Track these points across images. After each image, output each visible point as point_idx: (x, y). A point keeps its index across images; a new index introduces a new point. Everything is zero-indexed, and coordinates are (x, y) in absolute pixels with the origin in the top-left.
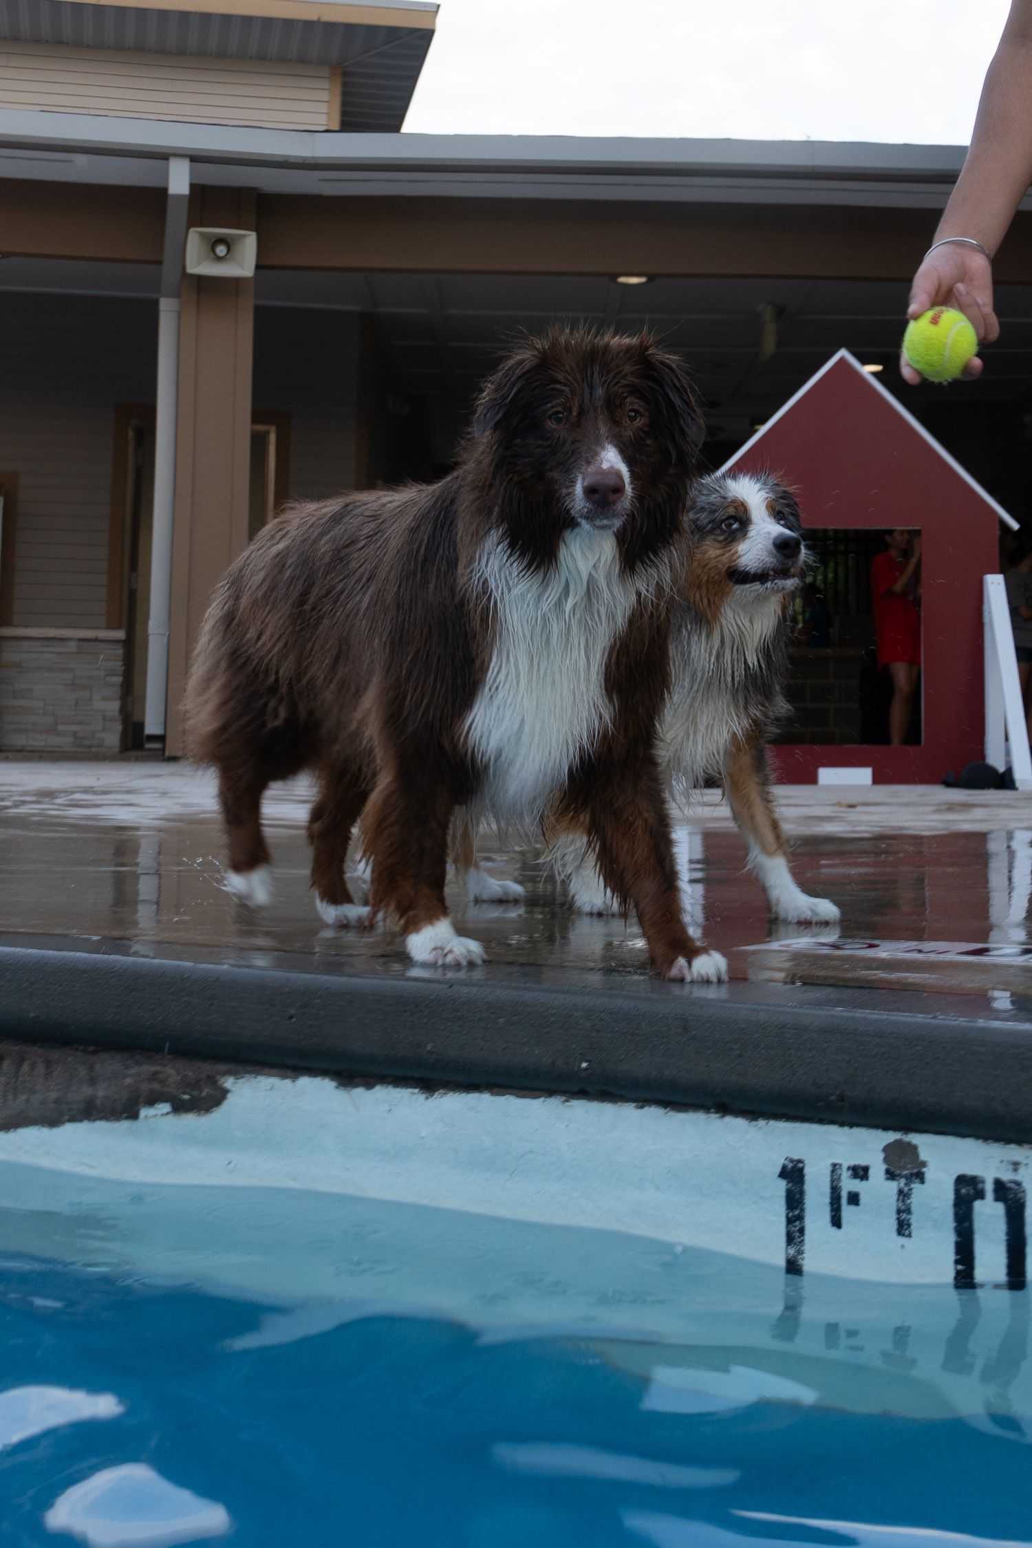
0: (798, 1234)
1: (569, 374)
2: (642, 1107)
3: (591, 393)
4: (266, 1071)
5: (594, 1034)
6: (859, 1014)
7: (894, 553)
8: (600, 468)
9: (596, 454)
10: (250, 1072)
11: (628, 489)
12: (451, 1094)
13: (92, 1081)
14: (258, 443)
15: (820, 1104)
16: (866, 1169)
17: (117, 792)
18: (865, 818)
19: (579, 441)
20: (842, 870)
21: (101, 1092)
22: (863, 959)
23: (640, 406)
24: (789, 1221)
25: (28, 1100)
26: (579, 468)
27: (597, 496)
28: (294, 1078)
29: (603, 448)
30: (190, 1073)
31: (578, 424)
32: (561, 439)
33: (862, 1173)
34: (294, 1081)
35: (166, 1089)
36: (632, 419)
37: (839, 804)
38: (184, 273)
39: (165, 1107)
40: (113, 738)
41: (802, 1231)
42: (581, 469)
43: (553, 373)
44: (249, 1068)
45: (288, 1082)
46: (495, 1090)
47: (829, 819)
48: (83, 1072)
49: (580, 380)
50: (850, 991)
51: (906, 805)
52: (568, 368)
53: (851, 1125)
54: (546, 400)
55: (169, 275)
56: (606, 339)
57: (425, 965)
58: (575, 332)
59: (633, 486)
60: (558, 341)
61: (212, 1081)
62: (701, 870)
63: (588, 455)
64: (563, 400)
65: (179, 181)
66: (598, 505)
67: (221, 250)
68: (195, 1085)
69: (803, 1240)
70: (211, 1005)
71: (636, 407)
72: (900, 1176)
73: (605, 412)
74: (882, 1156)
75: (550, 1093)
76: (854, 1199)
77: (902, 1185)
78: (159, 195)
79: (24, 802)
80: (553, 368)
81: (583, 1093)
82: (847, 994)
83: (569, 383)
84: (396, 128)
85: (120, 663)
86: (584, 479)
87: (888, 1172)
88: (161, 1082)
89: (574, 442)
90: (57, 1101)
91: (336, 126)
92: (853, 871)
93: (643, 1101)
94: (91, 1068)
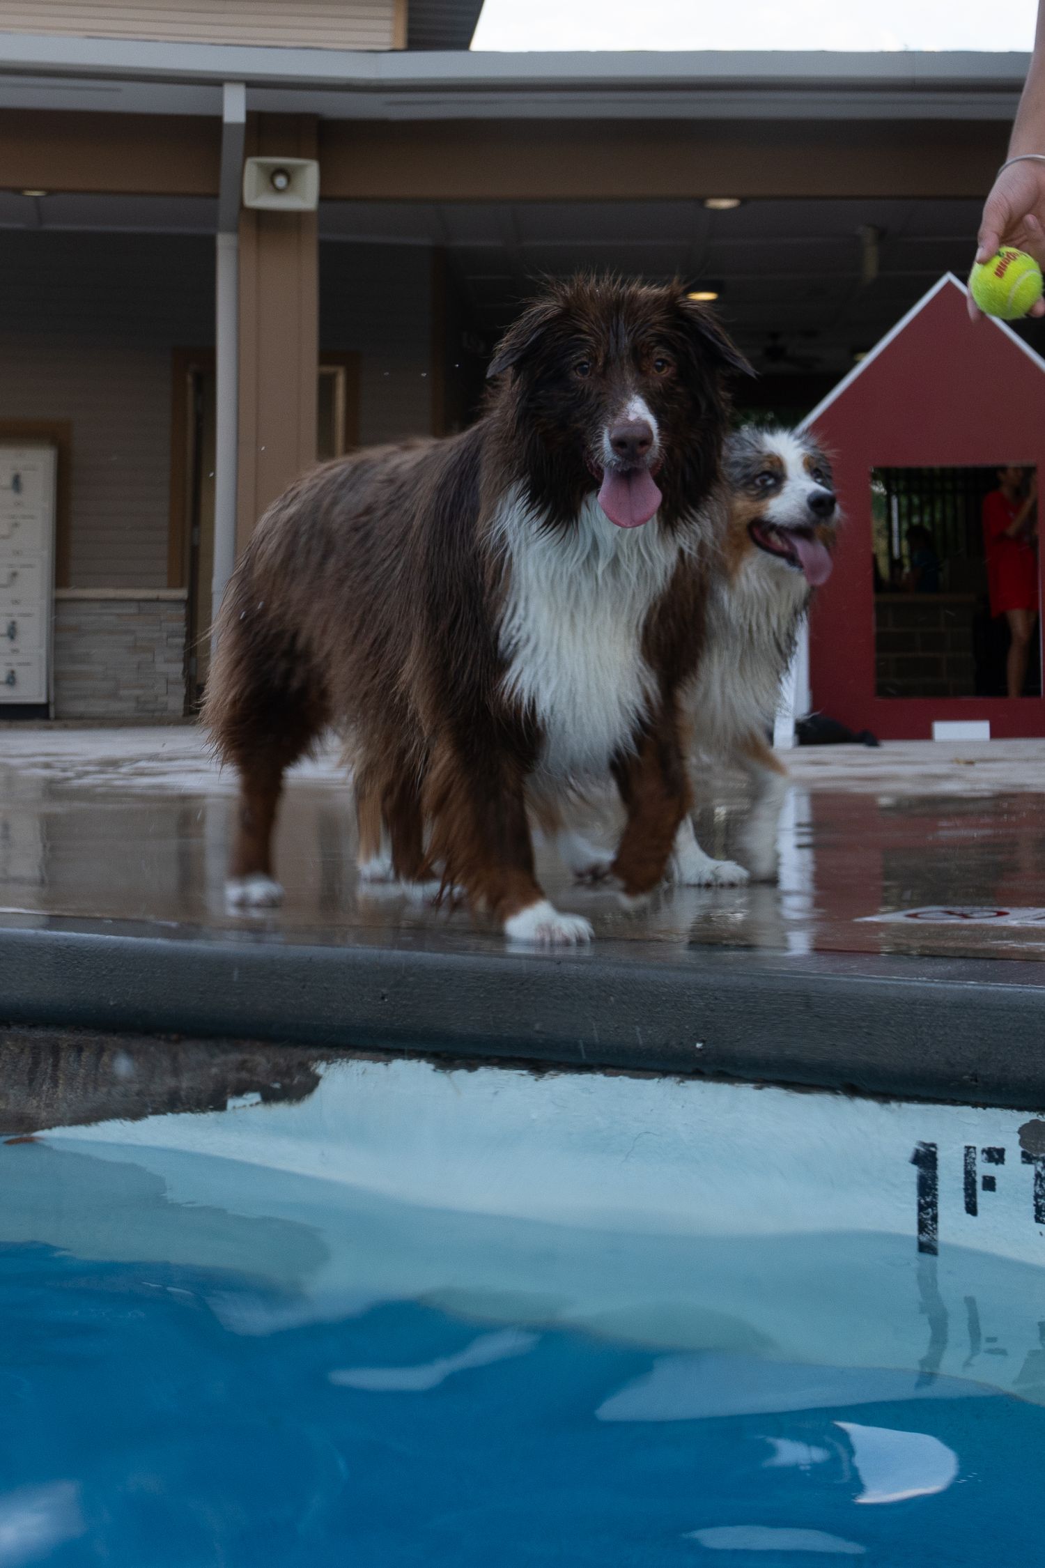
0: (930, 1222)
1: (593, 323)
2: (760, 1088)
3: (617, 343)
4: (358, 1054)
5: (708, 1013)
6: (992, 987)
7: (1006, 491)
8: (627, 420)
9: (623, 405)
10: (342, 1057)
11: (656, 440)
12: (562, 1075)
13: (176, 1072)
14: (325, 387)
15: (952, 1084)
16: (1001, 1152)
17: (184, 758)
18: (984, 775)
19: (604, 393)
20: (964, 833)
21: (185, 1083)
22: (994, 928)
23: (668, 355)
24: (921, 1208)
25: (109, 1093)
26: (605, 421)
27: (625, 451)
28: (387, 1061)
29: (630, 399)
30: (282, 1061)
31: (604, 375)
32: (586, 391)
33: (997, 1156)
34: (387, 1065)
35: (255, 1079)
36: (660, 369)
37: (958, 761)
38: (242, 207)
39: (255, 1097)
40: (176, 702)
41: (935, 1219)
42: (607, 422)
43: (576, 322)
44: (341, 1052)
45: (380, 1065)
46: (608, 1071)
47: (947, 777)
48: (166, 1063)
49: (605, 330)
50: (981, 963)
51: (1027, 760)
52: (592, 317)
53: (985, 1106)
54: (571, 351)
55: (226, 208)
56: (633, 288)
57: (529, 943)
58: (601, 283)
59: (660, 437)
60: (583, 290)
61: (304, 1067)
62: (807, 834)
63: (614, 407)
64: (587, 350)
65: (234, 108)
66: (626, 459)
67: (281, 181)
68: (288, 1073)
69: (936, 1229)
70: (304, 987)
71: (663, 357)
72: (1037, 1159)
73: (632, 361)
74: (1018, 1137)
75: (665, 1073)
76: (990, 1184)
77: (1039, 1169)
78: (214, 123)
79: (87, 773)
80: (577, 317)
81: (698, 1073)
82: (979, 966)
83: (594, 332)
84: (464, 44)
85: (183, 624)
86: (610, 432)
87: (1024, 1154)
88: (250, 1071)
89: (599, 394)
90: (139, 1093)
91: (401, 43)
92: (976, 833)
93: (762, 1082)
94: (174, 1058)
